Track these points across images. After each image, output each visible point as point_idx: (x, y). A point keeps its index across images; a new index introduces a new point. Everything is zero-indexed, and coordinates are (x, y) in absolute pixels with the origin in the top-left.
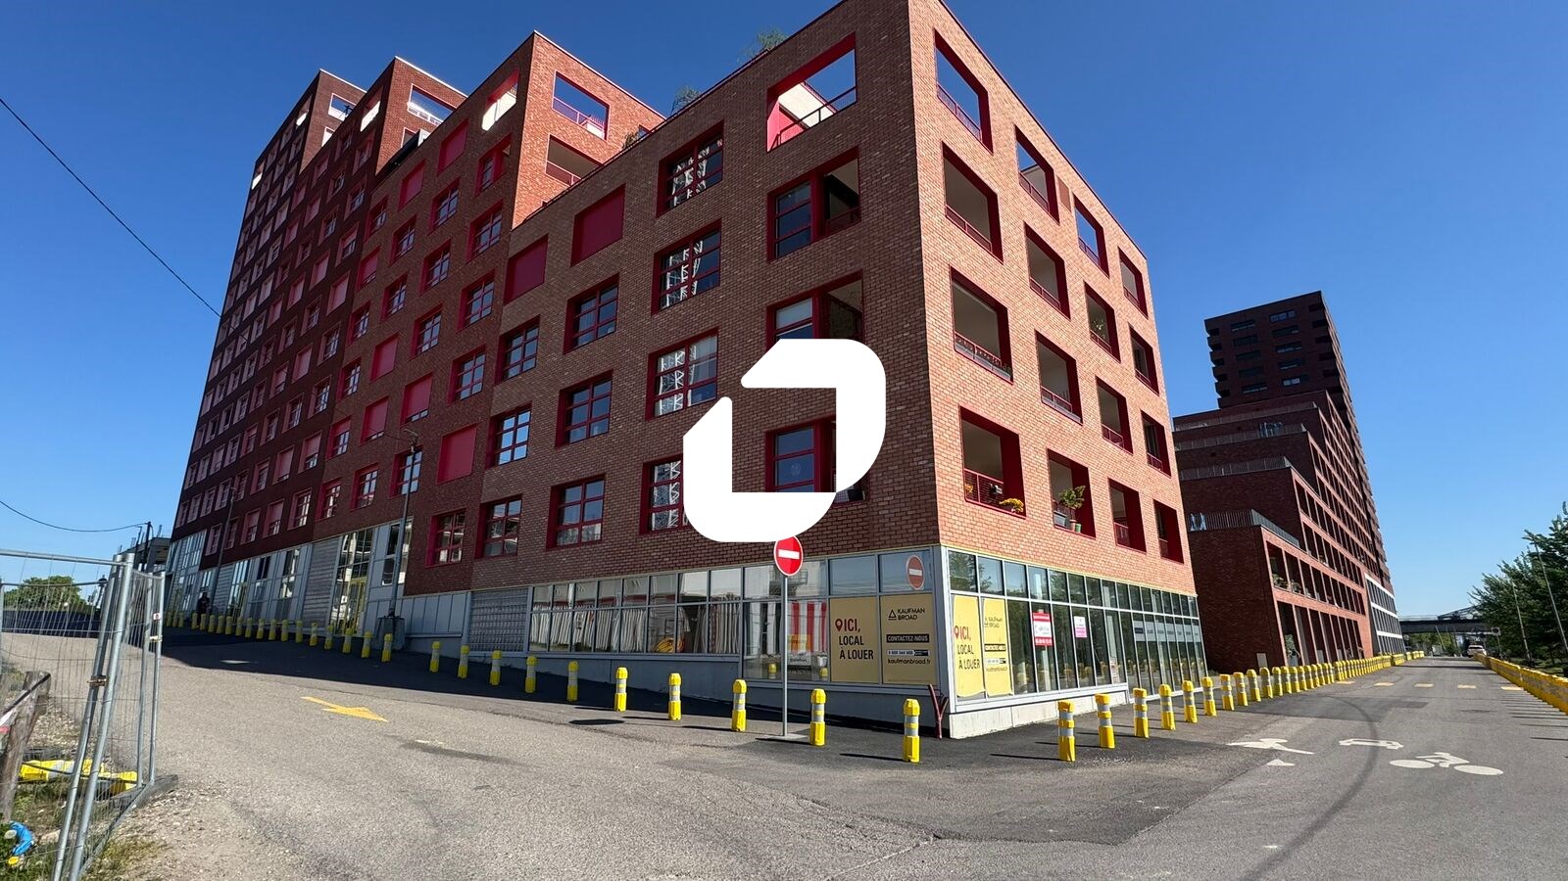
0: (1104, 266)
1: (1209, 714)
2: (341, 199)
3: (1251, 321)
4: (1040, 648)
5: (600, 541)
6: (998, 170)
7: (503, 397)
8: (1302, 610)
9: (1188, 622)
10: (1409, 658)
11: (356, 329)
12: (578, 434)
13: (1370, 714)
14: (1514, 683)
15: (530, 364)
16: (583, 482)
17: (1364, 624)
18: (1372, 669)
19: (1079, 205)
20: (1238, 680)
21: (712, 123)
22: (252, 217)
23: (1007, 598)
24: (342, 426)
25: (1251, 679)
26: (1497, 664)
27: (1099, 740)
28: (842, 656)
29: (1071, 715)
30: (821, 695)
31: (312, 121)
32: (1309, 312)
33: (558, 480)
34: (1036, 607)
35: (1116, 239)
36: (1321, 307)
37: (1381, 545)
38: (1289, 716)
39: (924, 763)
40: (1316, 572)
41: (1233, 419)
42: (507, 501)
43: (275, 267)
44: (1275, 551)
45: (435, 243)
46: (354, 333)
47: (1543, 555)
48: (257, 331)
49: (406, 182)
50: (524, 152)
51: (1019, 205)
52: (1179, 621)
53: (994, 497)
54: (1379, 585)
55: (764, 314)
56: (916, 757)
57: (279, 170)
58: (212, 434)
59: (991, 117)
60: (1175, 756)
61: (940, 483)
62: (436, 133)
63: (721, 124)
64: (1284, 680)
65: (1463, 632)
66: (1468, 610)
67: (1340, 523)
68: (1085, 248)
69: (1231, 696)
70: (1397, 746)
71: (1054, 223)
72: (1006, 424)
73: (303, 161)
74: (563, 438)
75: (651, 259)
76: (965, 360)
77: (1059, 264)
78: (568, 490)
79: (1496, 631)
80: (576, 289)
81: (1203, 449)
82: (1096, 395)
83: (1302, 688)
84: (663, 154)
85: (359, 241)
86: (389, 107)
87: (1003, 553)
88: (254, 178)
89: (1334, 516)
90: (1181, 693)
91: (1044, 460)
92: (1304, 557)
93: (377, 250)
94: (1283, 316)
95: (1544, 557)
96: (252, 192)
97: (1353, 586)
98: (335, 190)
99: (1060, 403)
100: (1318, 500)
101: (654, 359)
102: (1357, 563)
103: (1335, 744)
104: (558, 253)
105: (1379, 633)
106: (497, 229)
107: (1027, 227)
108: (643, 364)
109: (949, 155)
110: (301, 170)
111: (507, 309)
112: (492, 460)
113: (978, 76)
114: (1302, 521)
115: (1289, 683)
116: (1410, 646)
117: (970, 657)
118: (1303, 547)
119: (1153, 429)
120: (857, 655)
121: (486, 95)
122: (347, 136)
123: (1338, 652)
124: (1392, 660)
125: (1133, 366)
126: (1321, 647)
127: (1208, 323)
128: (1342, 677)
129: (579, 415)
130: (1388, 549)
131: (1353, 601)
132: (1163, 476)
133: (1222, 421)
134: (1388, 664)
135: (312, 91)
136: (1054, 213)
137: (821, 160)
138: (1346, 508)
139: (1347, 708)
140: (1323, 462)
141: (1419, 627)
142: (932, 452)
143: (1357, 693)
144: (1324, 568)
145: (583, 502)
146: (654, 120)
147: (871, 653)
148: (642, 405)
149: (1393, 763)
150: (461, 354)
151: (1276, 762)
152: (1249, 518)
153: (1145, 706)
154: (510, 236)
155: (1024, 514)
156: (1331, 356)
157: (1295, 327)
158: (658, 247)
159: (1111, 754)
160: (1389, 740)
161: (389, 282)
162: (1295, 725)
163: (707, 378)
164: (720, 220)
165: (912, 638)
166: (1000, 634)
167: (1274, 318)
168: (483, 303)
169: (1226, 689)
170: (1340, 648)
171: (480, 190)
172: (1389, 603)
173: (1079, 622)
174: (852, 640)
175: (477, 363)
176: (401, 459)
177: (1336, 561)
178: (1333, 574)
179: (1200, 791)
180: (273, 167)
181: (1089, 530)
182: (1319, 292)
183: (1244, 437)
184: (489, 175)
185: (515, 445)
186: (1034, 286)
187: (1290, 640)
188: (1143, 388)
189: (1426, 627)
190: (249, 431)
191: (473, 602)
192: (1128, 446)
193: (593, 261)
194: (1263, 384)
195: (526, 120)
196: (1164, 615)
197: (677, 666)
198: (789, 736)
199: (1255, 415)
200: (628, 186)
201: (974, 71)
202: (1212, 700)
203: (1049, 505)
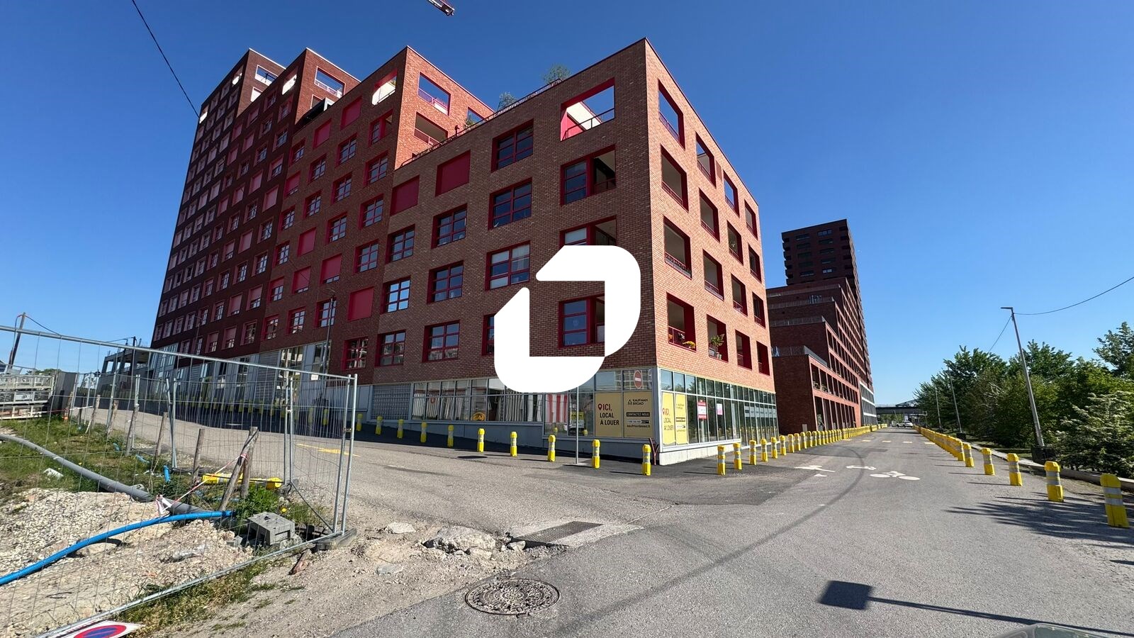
0: (737, 210)
1: (783, 454)
2: (271, 136)
3: (807, 235)
4: (701, 420)
5: (456, 358)
6: (687, 159)
7: (390, 272)
8: (827, 401)
9: (771, 407)
10: (880, 427)
11: (284, 222)
12: (440, 297)
13: (861, 455)
14: (931, 441)
15: (408, 253)
16: (445, 324)
17: (857, 408)
18: (860, 433)
19: (726, 177)
20: (796, 437)
21: (526, 119)
22: (201, 141)
23: (686, 394)
24: (277, 283)
25: (802, 437)
26: (924, 432)
27: (734, 466)
28: (602, 423)
29: (724, 453)
30: (598, 443)
31: (244, 83)
32: (839, 231)
33: (429, 323)
34: (700, 398)
35: (744, 195)
36: (846, 229)
37: (869, 364)
38: (821, 455)
39: (652, 476)
40: (835, 380)
41: (794, 292)
42: (395, 333)
43: (221, 177)
44: (815, 368)
45: (339, 173)
46: (283, 225)
47: (952, 372)
48: (210, 218)
49: (317, 131)
50: (401, 122)
51: (697, 178)
52: (766, 407)
53: (680, 340)
54: (866, 388)
55: (558, 234)
56: (649, 473)
57: (221, 113)
58: (178, 281)
59: (685, 128)
60: (771, 472)
61: (657, 334)
62: (338, 102)
63: (532, 120)
64: (818, 438)
65: (908, 414)
66: (912, 402)
67: (848, 353)
68: (728, 200)
69: (793, 446)
70: (873, 468)
71: (713, 187)
72: (688, 302)
73: (239, 109)
74: (431, 299)
75: (488, 197)
76: (670, 267)
77: (715, 211)
78: (434, 329)
79: (925, 413)
80: (439, 211)
81: (778, 309)
82: (731, 284)
83: (826, 442)
84: (495, 135)
85: (284, 165)
86: (303, 81)
87: (685, 370)
88: (201, 115)
89: (845, 349)
90: (770, 443)
91: (705, 321)
92: (829, 372)
93: (298, 173)
94: (825, 233)
95: (952, 374)
96: (200, 126)
97: (853, 388)
98: (264, 131)
99: (713, 289)
100: (838, 340)
101: (490, 255)
102: (856, 375)
103: (845, 467)
104: (427, 189)
105: (865, 414)
106: (384, 168)
107: (701, 191)
108: (483, 259)
109: (664, 152)
110: (238, 115)
111: (393, 219)
112: (384, 309)
113: (679, 105)
114: (830, 351)
115: (820, 439)
116: (880, 421)
117: (670, 424)
118: (829, 367)
119: (757, 301)
120: (610, 423)
121: (374, 82)
122: (272, 96)
123: (843, 424)
124: (871, 428)
125: (749, 267)
126: (835, 421)
127: (784, 234)
128: (845, 436)
129: (441, 285)
130: (872, 367)
131: (852, 396)
132: (762, 328)
133: (789, 293)
134: (869, 431)
135: (243, 63)
136: (713, 182)
137: (594, 149)
138: (852, 344)
139: (848, 452)
140: (842, 318)
141: (886, 410)
142: (653, 317)
143: (853, 445)
144: (839, 378)
145: (445, 336)
146: (486, 112)
147: (618, 422)
148: (483, 282)
149: (872, 475)
150: (362, 244)
151: (818, 475)
152: (802, 350)
153: (755, 449)
154: (393, 174)
155: (695, 349)
156: (849, 257)
157: (831, 240)
158: (492, 190)
159: (741, 472)
160: (869, 466)
161: (308, 195)
162: (825, 459)
163: (523, 269)
164: (531, 178)
165: (641, 414)
166: (683, 413)
167: (820, 234)
168: (375, 214)
169: (791, 442)
170: (845, 422)
171: (371, 143)
172: (871, 397)
173: (719, 407)
174: (607, 415)
175: (372, 250)
176: (321, 305)
177: (845, 374)
178: (843, 381)
179: (787, 486)
180: (216, 110)
181: (725, 358)
182: (846, 220)
183: (801, 303)
184: (377, 134)
185: (399, 301)
186: (703, 224)
187: (820, 417)
188: (753, 279)
189: (889, 411)
190: (207, 282)
191: (374, 391)
192: (745, 312)
193: (450, 194)
194: (812, 272)
195: (403, 102)
196: (760, 403)
197: (515, 428)
198: (578, 464)
199: (806, 290)
200: (473, 151)
201: (676, 101)
202: (785, 447)
203: (707, 345)
